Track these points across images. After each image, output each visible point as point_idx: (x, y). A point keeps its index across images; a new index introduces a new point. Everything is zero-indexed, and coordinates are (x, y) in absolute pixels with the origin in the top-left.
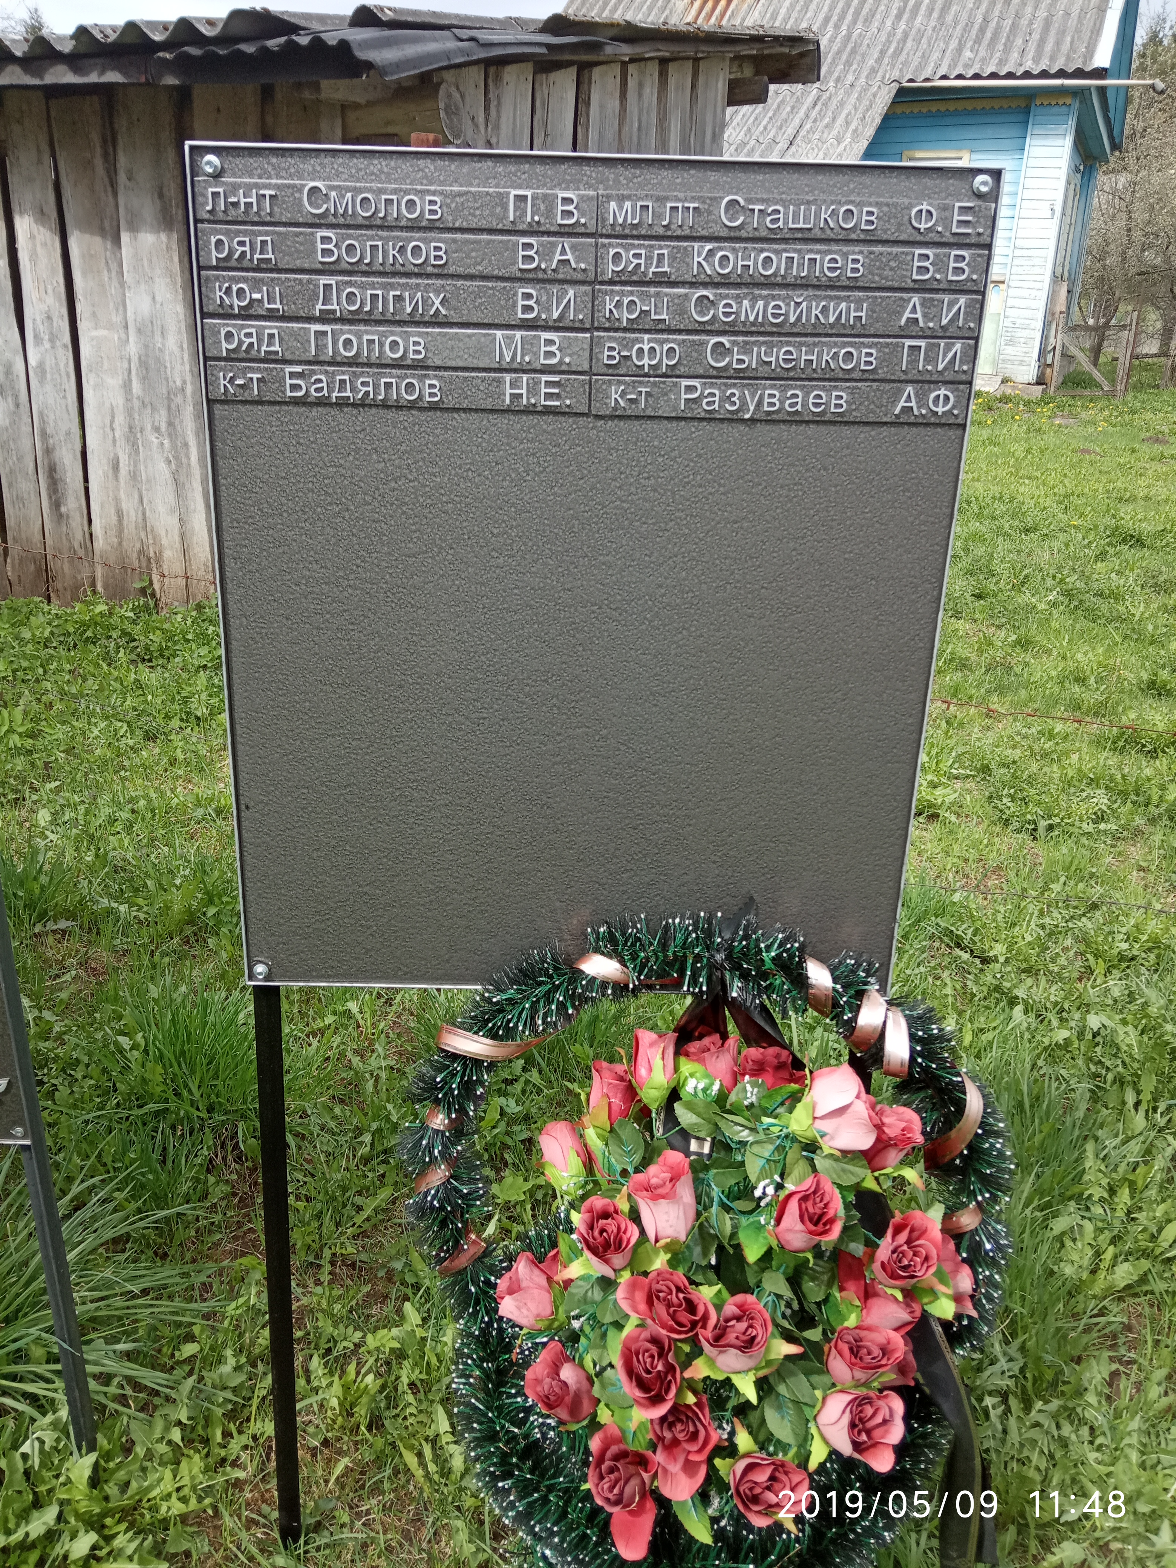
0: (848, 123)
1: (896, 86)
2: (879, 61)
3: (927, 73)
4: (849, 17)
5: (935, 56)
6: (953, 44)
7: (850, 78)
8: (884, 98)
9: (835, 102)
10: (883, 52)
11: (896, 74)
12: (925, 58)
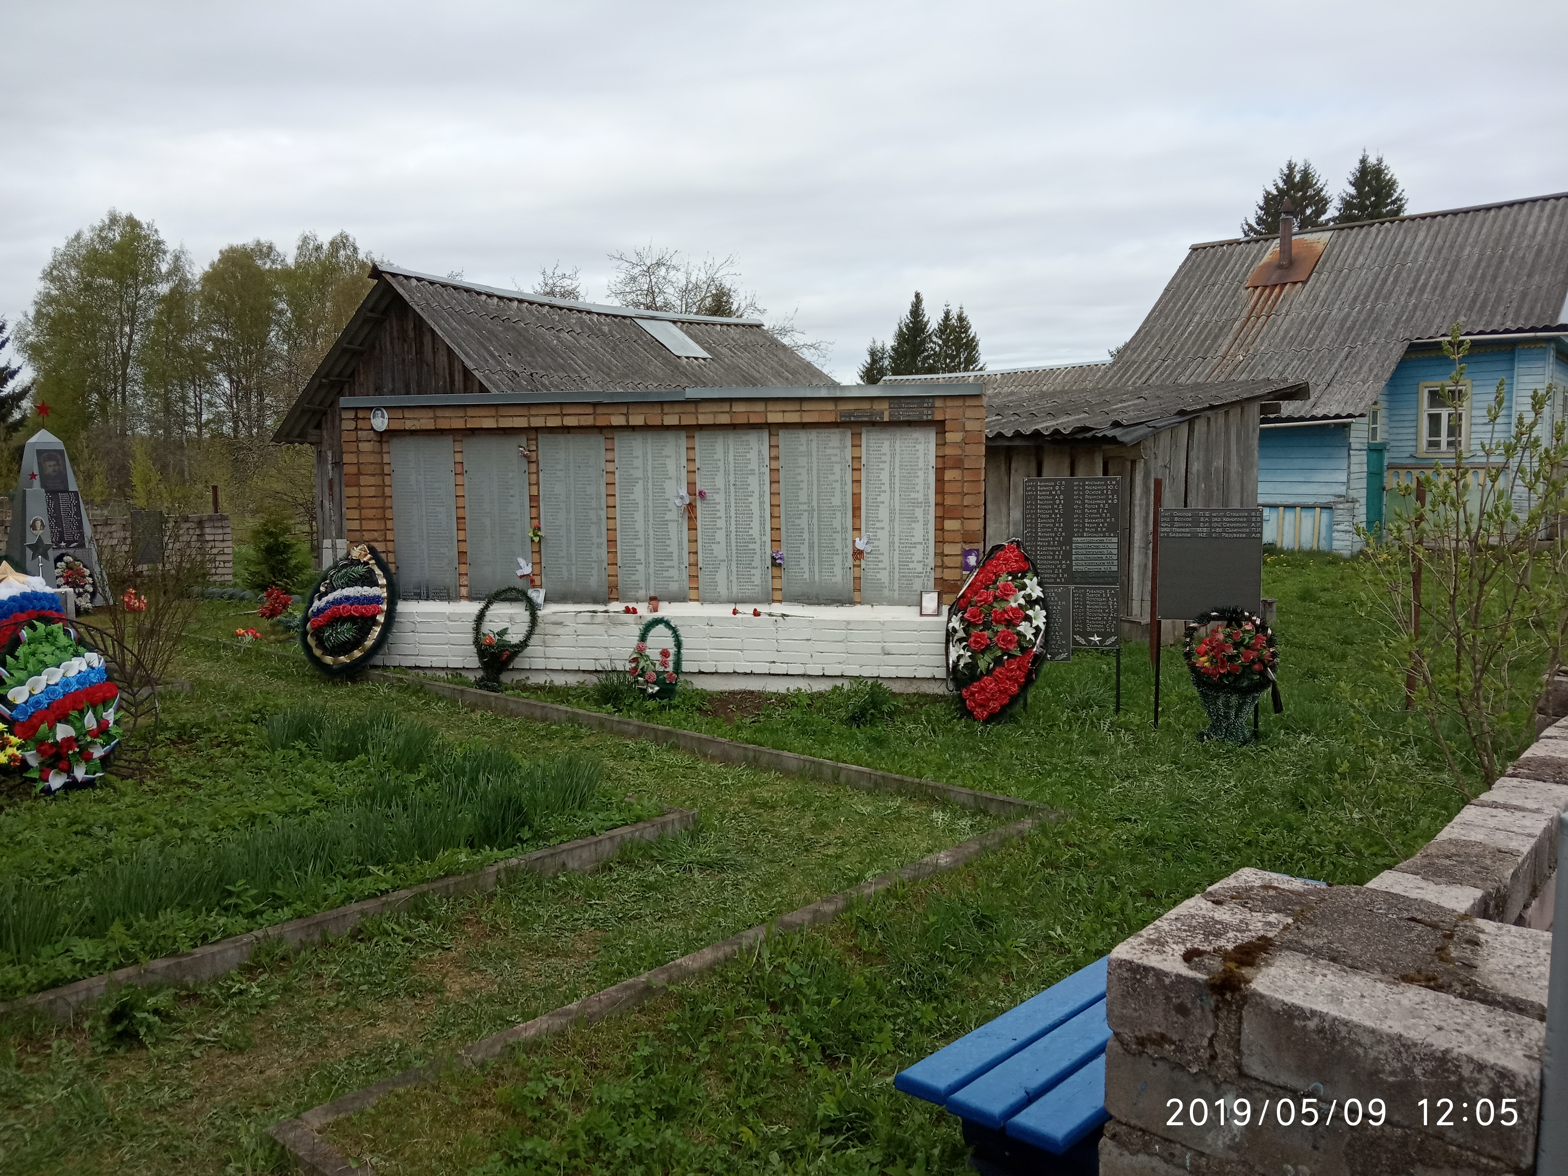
0: (1371, 370)
1: (1407, 343)
2: (1395, 325)
3: (1432, 332)
4: (1372, 296)
5: (1438, 320)
6: (1452, 312)
7: (1373, 339)
8: (1398, 351)
9: (1361, 355)
10: (1398, 320)
11: (1408, 335)
12: (1430, 323)
